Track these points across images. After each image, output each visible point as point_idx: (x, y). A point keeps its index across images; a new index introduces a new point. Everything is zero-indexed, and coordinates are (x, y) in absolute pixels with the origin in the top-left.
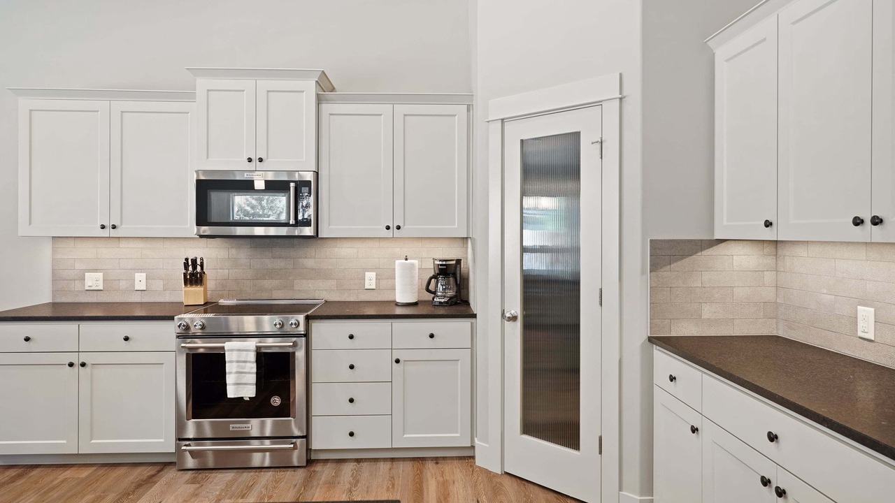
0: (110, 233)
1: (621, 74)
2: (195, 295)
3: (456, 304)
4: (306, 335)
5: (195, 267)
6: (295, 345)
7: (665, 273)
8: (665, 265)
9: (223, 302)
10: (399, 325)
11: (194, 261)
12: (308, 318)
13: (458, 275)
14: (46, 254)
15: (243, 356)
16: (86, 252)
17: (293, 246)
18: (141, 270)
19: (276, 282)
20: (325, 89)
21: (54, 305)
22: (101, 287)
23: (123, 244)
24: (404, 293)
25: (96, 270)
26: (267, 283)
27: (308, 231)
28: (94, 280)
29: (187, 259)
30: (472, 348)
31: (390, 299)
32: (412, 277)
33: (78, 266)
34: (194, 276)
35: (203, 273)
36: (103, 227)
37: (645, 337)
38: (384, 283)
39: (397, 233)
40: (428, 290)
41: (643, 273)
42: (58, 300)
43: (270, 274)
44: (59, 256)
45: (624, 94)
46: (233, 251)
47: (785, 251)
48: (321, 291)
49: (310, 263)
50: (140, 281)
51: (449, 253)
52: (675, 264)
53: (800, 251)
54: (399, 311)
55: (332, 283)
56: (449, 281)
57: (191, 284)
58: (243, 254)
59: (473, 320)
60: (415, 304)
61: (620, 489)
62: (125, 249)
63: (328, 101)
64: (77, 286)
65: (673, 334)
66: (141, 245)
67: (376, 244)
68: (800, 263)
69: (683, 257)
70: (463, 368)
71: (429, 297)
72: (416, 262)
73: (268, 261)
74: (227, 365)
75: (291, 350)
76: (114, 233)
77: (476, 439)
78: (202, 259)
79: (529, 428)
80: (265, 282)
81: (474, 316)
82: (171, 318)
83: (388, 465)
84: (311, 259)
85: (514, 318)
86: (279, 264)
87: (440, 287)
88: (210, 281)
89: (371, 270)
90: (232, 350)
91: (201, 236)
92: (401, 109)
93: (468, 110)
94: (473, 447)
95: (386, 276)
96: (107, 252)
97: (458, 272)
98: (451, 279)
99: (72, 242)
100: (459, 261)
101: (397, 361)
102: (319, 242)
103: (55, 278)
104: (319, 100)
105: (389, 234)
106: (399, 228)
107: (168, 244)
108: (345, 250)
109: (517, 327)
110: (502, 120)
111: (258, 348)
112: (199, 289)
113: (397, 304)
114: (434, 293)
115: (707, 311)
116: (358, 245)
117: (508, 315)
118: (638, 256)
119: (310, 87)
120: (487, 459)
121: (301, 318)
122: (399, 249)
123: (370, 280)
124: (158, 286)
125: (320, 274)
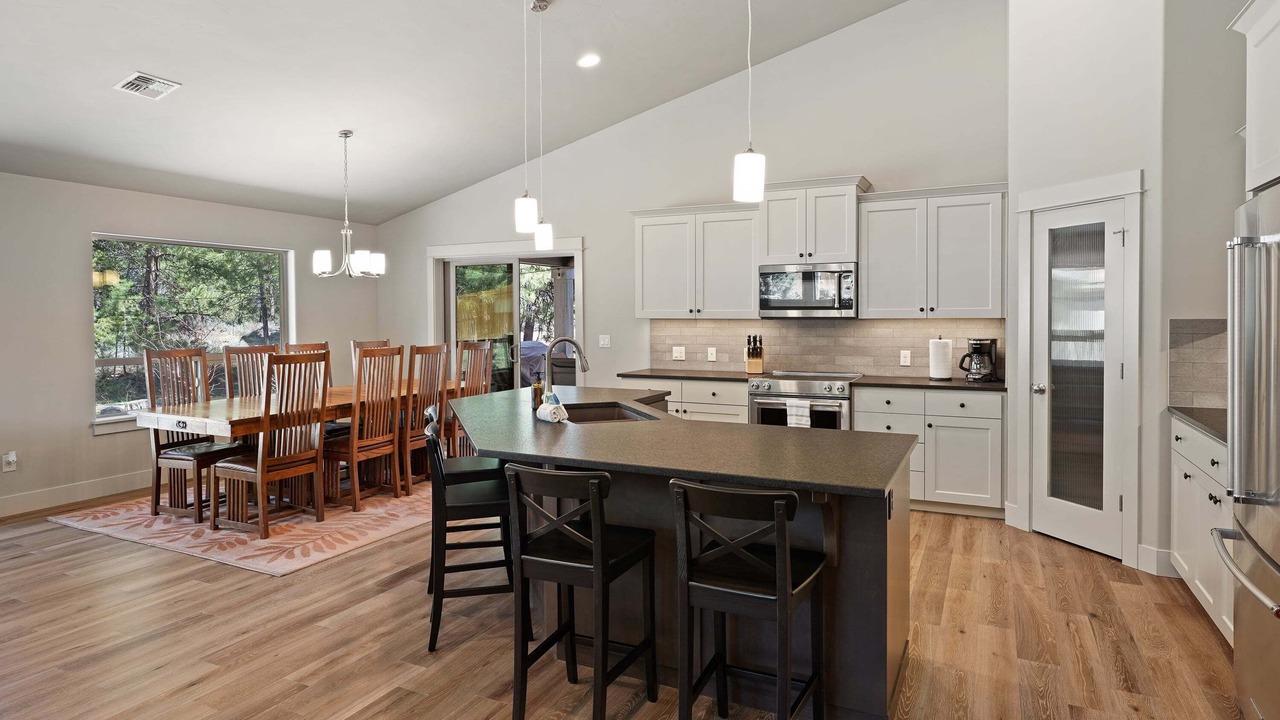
0: (695, 317)
1: (1142, 171)
2: (756, 366)
3: (990, 381)
4: (850, 399)
5: (755, 344)
6: (840, 406)
7: (1187, 350)
8: (1187, 343)
9: (775, 373)
10: (930, 394)
11: (755, 338)
12: (851, 385)
13: (993, 354)
14: (646, 333)
15: (800, 412)
16: (672, 330)
17: (834, 326)
18: (712, 345)
19: (819, 358)
20: (865, 189)
21: (652, 370)
22: (683, 358)
24: (936, 370)
25: (680, 345)
26: (812, 358)
27: (851, 313)
28: (679, 353)
29: (749, 337)
30: (1002, 419)
31: (925, 376)
32: (946, 354)
33: (669, 341)
34: (755, 352)
35: (761, 349)
36: (691, 311)
37: (1164, 407)
38: (918, 361)
39: (931, 315)
40: (961, 367)
41: (1162, 349)
42: (655, 367)
43: (814, 350)
44: (655, 334)
45: (1146, 188)
46: (784, 331)
48: (861, 367)
49: (849, 341)
50: (712, 354)
51: (985, 333)
52: (1199, 342)
54: (932, 383)
55: (869, 360)
56: (983, 360)
57: (753, 357)
58: (792, 334)
59: (1004, 394)
60: (949, 380)
61: (1140, 541)
62: (701, 329)
63: (867, 200)
64: (667, 357)
65: (1196, 405)
67: (910, 325)
69: (1208, 335)
70: (992, 436)
71: (962, 375)
72: (950, 341)
73: (813, 339)
74: (788, 417)
75: (837, 409)
76: (698, 316)
77: (1006, 503)
78: (760, 337)
79: (1056, 490)
80: (810, 357)
81: (1005, 390)
82: (746, 381)
83: (922, 514)
84: (850, 338)
85: (1041, 391)
86: (822, 342)
87: (974, 366)
88: (766, 356)
89: (906, 348)
90: (792, 406)
91: (763, 318)
92: (934, 202)
93: (1003, 197)
94: (1002, 510)
95: (920, 353)
96: (688, 331)
97: (993, 352)
98: (986, 358)
99: (663, 323)
100: (994, 341)
101: (930, 426)
102: (859, 322)
103: (653, 350)
104: (859, 200)
105: (923, 315)
106: (932, 310)
107: (732, 324)
108: (881, 331)
109: (1046, 399)
110: (1032, 211)
111: (812, 406)
112: (759, 361)
113: (931, 379)
114: (968, 370)
116: (893, 325)
117: (1035, 388)
118: (1157, 334)
119: (851, 191)
120: (1016, 517)
121: (846, 384)
122: (933, 329)
123: (905, 358)
124: (725, 358)
125: (859, 351)
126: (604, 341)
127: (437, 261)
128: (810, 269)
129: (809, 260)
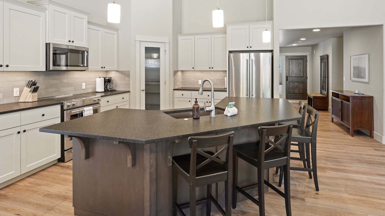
1: (169, 38)
2: (35, 97)
19: (53, 89)
30: (129, 100)
32: (103, 83)
37: (173, 89)
38: (87, 87)
47: (184, 72)
48: (70, 91)
49: (65, 81)
53: (187, 72)
55: (72, 88)
56: (110, 84)
59: (130, 93)
67: (85, 73)
69: (176, 74)
82: (60, 104)
89: (84, 82)
93: (118, 33)
95: (88, 84)
106: (104, 68)
108: (76, 76)
109: (144, 92)
110: (140, 41)
111: (93, 108)
112: (36, 94)
113: (98, 92)
115: (178, 84)
116: (80, 73)
117: (142, 90)
123: (84, 86)
125: (69, 85)
128: (74, 48)
129: (71, 44)
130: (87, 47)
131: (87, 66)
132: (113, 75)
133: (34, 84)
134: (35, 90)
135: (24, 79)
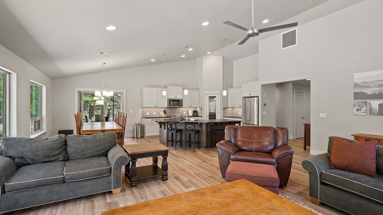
16: (149, 109)
18: (154, 112)
23: (152, 108)
25: (149, 112)
26: (172, 114)
28: (148, 114)
33: (146, 111)
36: (155, 106)
37: (223, 117)
40: (193, 114)
41: (223, 110)
42: (143, 117)
43: (172, 112)
44: (143, 110)
47: (234, 108)
49: (177, 111)
50: (155, 114)
51: (195, 109)
53: (235, 108)
59: (202, 117)
64: (145, 115)
66: (154, 108)
67: (185, 108)
68: (235, 109)
69: (226, 109)
72: (192, 110)
73: (172, 111)
85: (208, 116)
86: (173, 111)
92: (192, 91)
103: (142, 113)
106: (191, 106)
107: (158, 108)
108: (181, 109)
110: (206, 94)
115: (228, 114)
116: (183, 108)
118: (222, 108)
123: (185, 113)
124: (157, 114)
125: (178, 112)
126: (131, 112)
127: (79, 92)
128: (177, 99)
129: (176, 98)
130: (182, 98)
131: (182, 105)
132: (198, 109)
133: (165, 111)
134: (165, 113)
135: (163, 110)
